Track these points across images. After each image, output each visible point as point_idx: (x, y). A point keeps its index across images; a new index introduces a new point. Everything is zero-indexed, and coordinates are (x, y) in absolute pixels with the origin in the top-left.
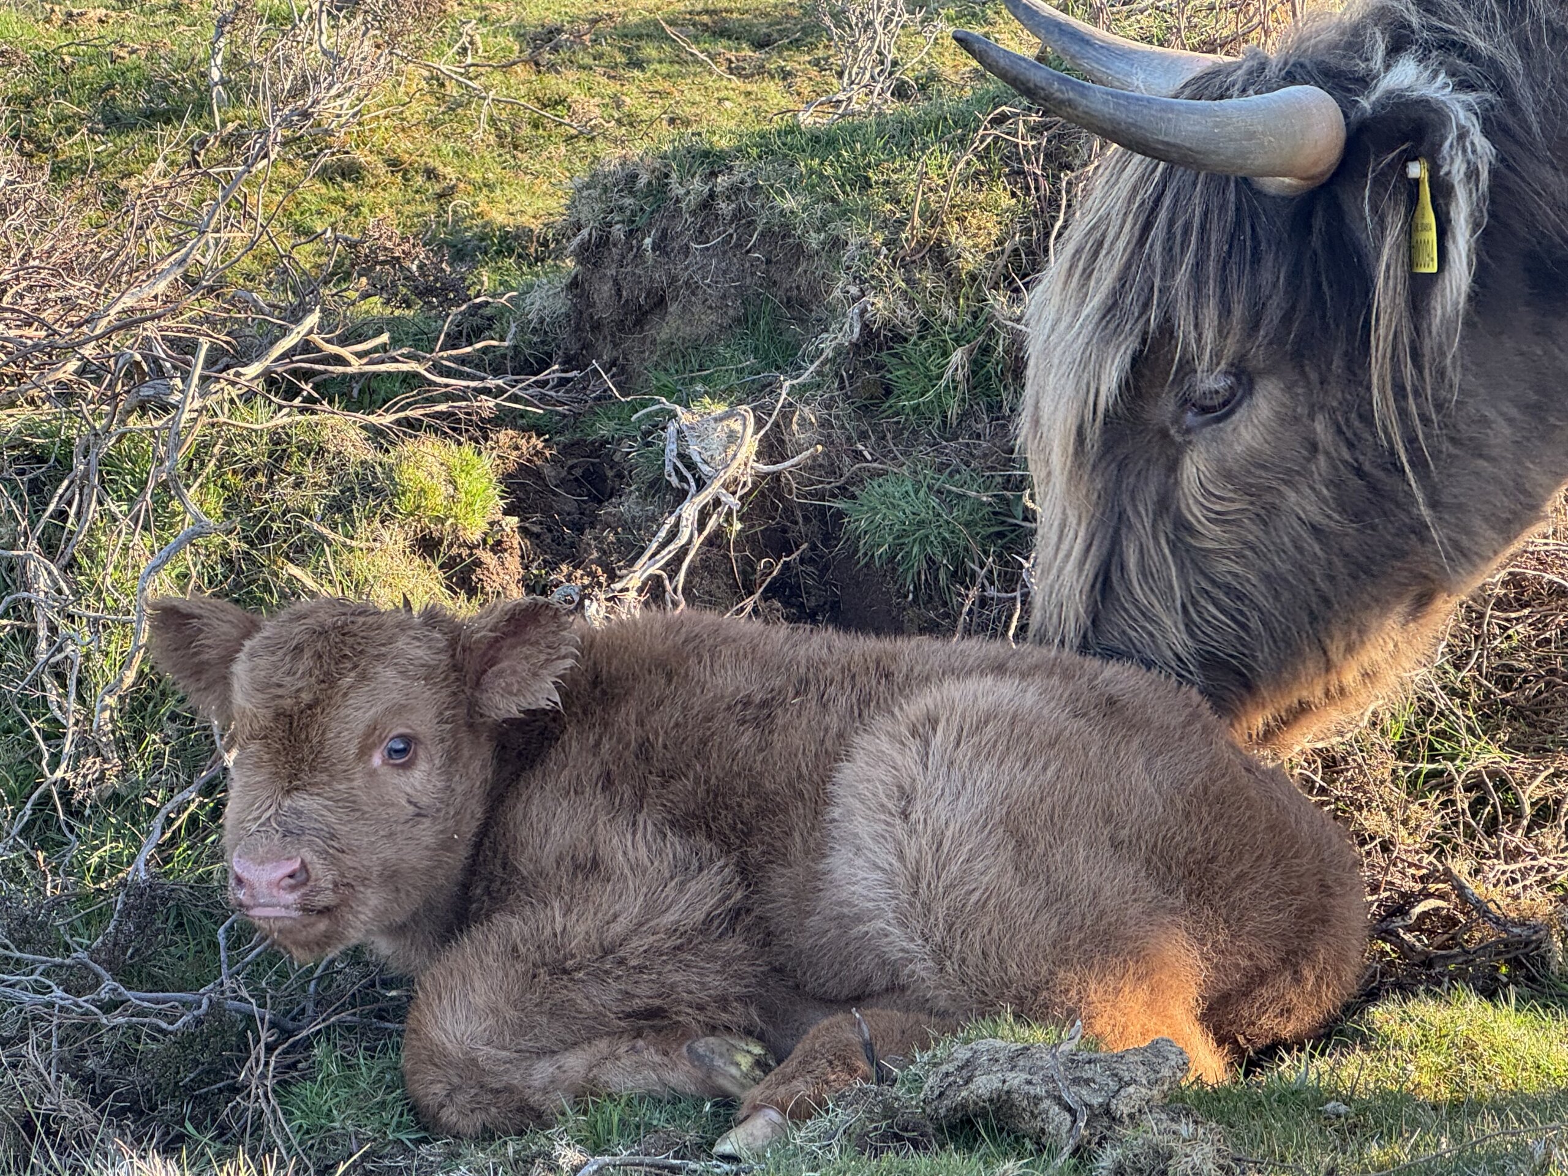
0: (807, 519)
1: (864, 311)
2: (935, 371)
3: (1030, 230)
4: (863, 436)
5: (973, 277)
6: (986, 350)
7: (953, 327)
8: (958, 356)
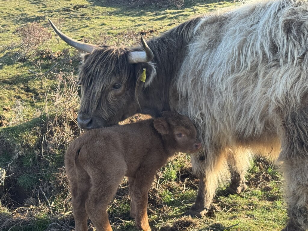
0: (13, 181)
1: (19, 154)
2: (28, 161)
3: (40, 141)
4: (20, 169)
5: (32, 148)
6: (34, 158)
7: (30, 155)
8: (31, 159)
